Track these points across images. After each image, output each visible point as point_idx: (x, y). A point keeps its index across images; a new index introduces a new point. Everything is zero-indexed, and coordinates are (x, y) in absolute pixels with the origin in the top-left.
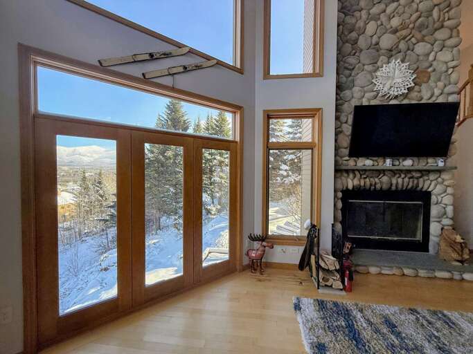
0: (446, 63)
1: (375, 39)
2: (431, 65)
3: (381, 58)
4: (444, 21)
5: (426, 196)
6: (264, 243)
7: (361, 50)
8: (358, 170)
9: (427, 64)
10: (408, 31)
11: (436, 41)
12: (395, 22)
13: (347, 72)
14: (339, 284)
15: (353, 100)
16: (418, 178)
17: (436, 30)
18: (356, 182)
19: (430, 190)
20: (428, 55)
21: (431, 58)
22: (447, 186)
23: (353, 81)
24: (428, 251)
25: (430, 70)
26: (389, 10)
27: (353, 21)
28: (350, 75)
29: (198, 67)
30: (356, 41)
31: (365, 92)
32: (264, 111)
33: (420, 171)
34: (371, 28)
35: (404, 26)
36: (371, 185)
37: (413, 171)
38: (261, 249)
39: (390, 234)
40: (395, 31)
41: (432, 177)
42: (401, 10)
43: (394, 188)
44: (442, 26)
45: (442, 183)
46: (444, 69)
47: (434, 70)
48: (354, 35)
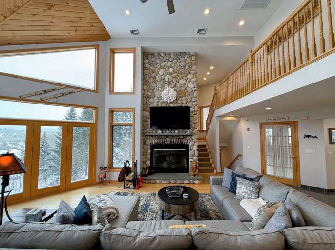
0: (192, 88)
1: (163, 77)
2: (186, 89)
3: (166, 85)
4: (191, 71)
5: (187, 147)
6: (106, 171)
7: (158, 81)
8: (157, 136)
9: (184, 89)
10: (177, 74)
11: (187, 79)
12: (171, 70)
13: (151, 91)
14: (132, 186)
15: (154, 103)
16: (182, 139)
17: (188, 74)
18: (156, 141)
19: (188, 144)
20: (185, 85)
21: (186, 86)
22: (195, 142)
23: (154, 94)
24: (188, 172)
25: (186, 91)
26: (169, 65)
27: (154, 68)
28: (153, 92)
29: (70, 93)
30: (155, 78)
31: (159, 100)
32: (109, 109)
33: (183, 135)
34: (161, 72)
35: (174, 72)
36: (163, 142)
37: (180, 135)
38: (105, 173)
39: (172, 165)
40: (171, 74)
41: (188, 138)
42: (173, 65)
43: (172, 143)
44: (190, 73)
45: (192, 141)
46: (191, 91)
47: (187, 91)
48: (154, 75)
